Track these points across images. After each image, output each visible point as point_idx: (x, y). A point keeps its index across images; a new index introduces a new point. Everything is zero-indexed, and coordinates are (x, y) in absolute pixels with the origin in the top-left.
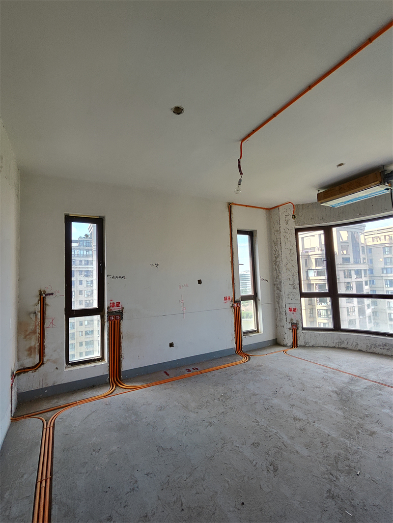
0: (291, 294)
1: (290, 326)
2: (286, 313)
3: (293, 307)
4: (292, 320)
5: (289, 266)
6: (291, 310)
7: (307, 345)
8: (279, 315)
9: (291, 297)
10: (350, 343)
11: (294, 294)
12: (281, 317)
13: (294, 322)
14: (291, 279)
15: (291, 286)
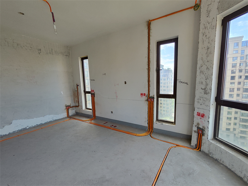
0: (201, 99)
1: (196, 129)
3: (201, 112)
4: (198, 124)
5: (204, 68)
6: (199, 114)
7: (210, 155)
9: (201, 101)
11: (204, 99)
13: (201, 127)
14: (204, 83)
15: (203, 91)
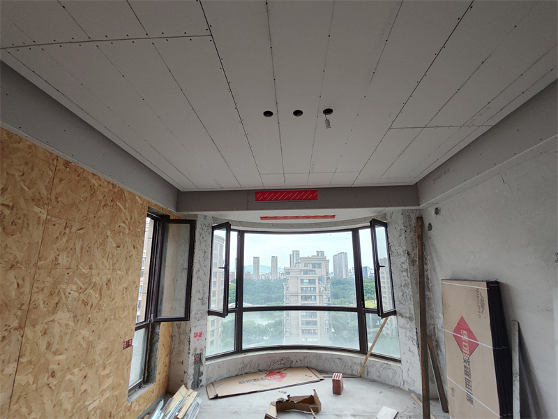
0: (199, 312)
1: (192, 359)
2: (189, 341)
4: (196, 349)
5: (201, 273)
6: (196, 335)
8: (176, 346)
9: (198, 316)
10: (252, 366)
11: (202, 312)
12: (181, 349)
13: (198, 352)
14: (201, 291)
15: (200, 302)
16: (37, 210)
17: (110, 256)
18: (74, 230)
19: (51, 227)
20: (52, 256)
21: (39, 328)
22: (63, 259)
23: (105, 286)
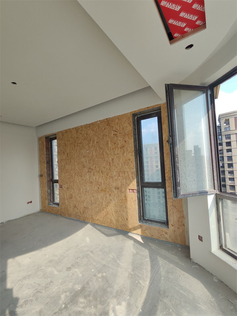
16: (85, 141)
17: (111, 149)
18: (95, 143)
19: (89, 145)
20: (91, 153)
21: (92, 173)
22: (94, 154)
23: (111, 162)
